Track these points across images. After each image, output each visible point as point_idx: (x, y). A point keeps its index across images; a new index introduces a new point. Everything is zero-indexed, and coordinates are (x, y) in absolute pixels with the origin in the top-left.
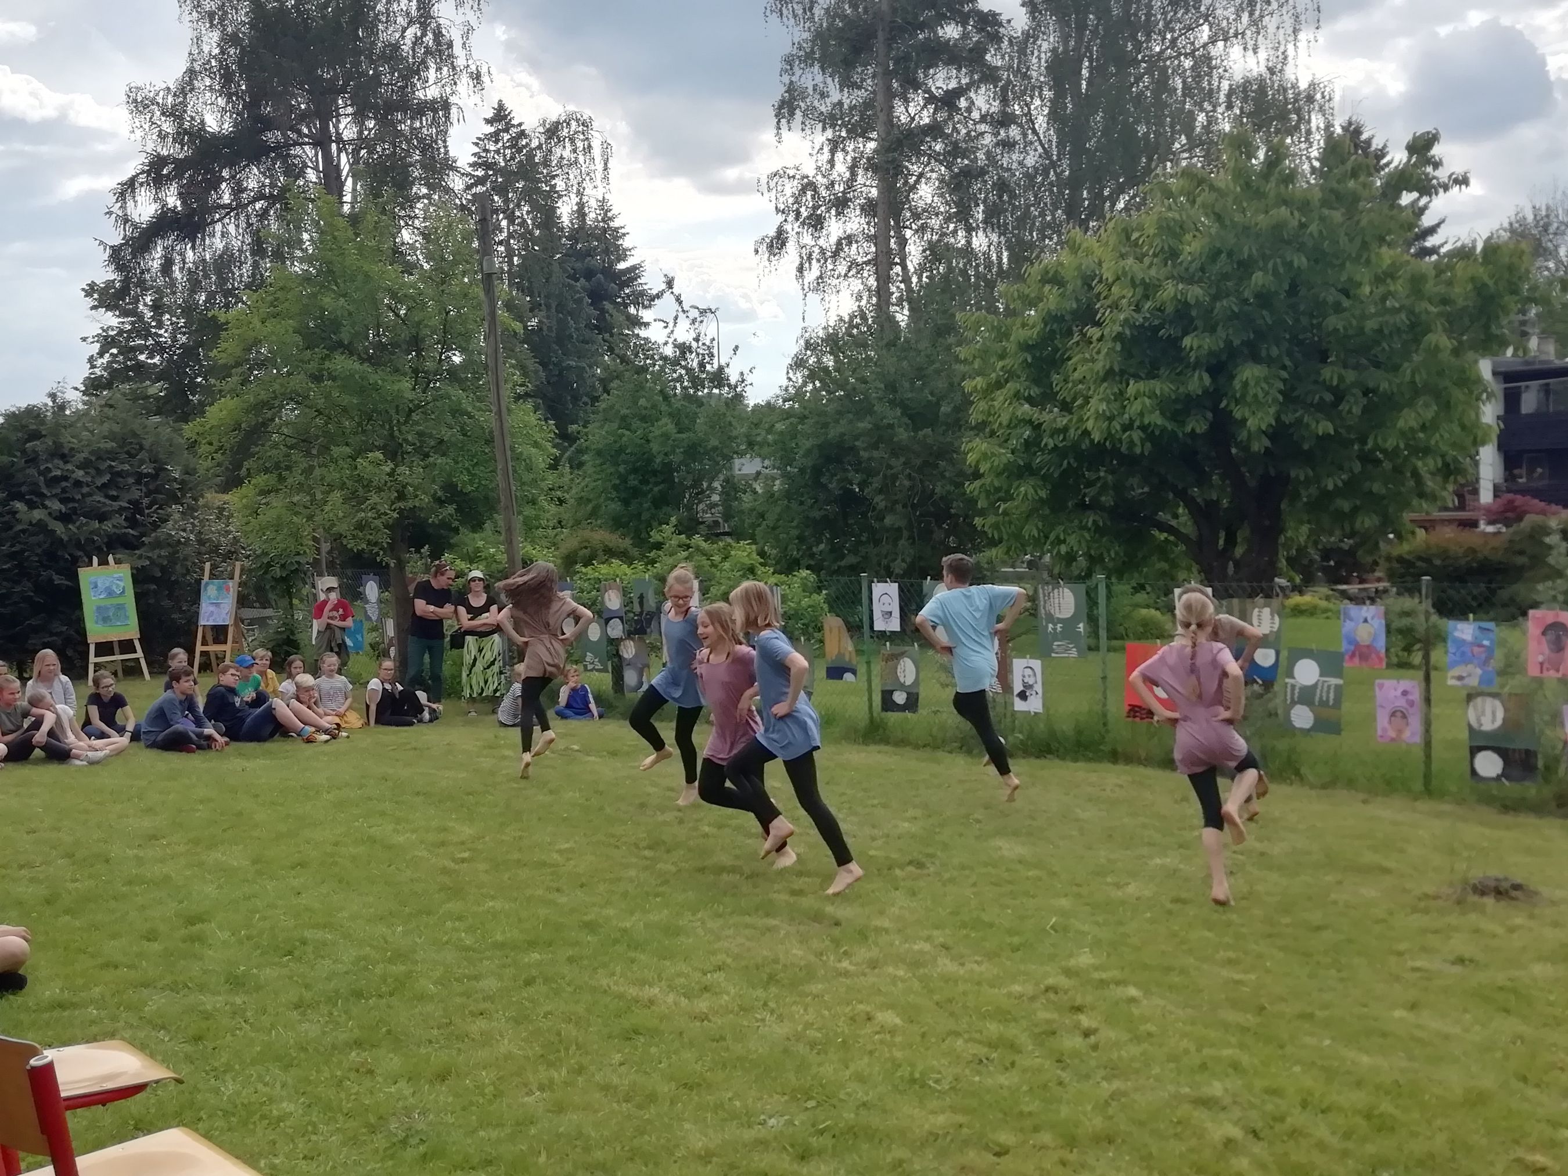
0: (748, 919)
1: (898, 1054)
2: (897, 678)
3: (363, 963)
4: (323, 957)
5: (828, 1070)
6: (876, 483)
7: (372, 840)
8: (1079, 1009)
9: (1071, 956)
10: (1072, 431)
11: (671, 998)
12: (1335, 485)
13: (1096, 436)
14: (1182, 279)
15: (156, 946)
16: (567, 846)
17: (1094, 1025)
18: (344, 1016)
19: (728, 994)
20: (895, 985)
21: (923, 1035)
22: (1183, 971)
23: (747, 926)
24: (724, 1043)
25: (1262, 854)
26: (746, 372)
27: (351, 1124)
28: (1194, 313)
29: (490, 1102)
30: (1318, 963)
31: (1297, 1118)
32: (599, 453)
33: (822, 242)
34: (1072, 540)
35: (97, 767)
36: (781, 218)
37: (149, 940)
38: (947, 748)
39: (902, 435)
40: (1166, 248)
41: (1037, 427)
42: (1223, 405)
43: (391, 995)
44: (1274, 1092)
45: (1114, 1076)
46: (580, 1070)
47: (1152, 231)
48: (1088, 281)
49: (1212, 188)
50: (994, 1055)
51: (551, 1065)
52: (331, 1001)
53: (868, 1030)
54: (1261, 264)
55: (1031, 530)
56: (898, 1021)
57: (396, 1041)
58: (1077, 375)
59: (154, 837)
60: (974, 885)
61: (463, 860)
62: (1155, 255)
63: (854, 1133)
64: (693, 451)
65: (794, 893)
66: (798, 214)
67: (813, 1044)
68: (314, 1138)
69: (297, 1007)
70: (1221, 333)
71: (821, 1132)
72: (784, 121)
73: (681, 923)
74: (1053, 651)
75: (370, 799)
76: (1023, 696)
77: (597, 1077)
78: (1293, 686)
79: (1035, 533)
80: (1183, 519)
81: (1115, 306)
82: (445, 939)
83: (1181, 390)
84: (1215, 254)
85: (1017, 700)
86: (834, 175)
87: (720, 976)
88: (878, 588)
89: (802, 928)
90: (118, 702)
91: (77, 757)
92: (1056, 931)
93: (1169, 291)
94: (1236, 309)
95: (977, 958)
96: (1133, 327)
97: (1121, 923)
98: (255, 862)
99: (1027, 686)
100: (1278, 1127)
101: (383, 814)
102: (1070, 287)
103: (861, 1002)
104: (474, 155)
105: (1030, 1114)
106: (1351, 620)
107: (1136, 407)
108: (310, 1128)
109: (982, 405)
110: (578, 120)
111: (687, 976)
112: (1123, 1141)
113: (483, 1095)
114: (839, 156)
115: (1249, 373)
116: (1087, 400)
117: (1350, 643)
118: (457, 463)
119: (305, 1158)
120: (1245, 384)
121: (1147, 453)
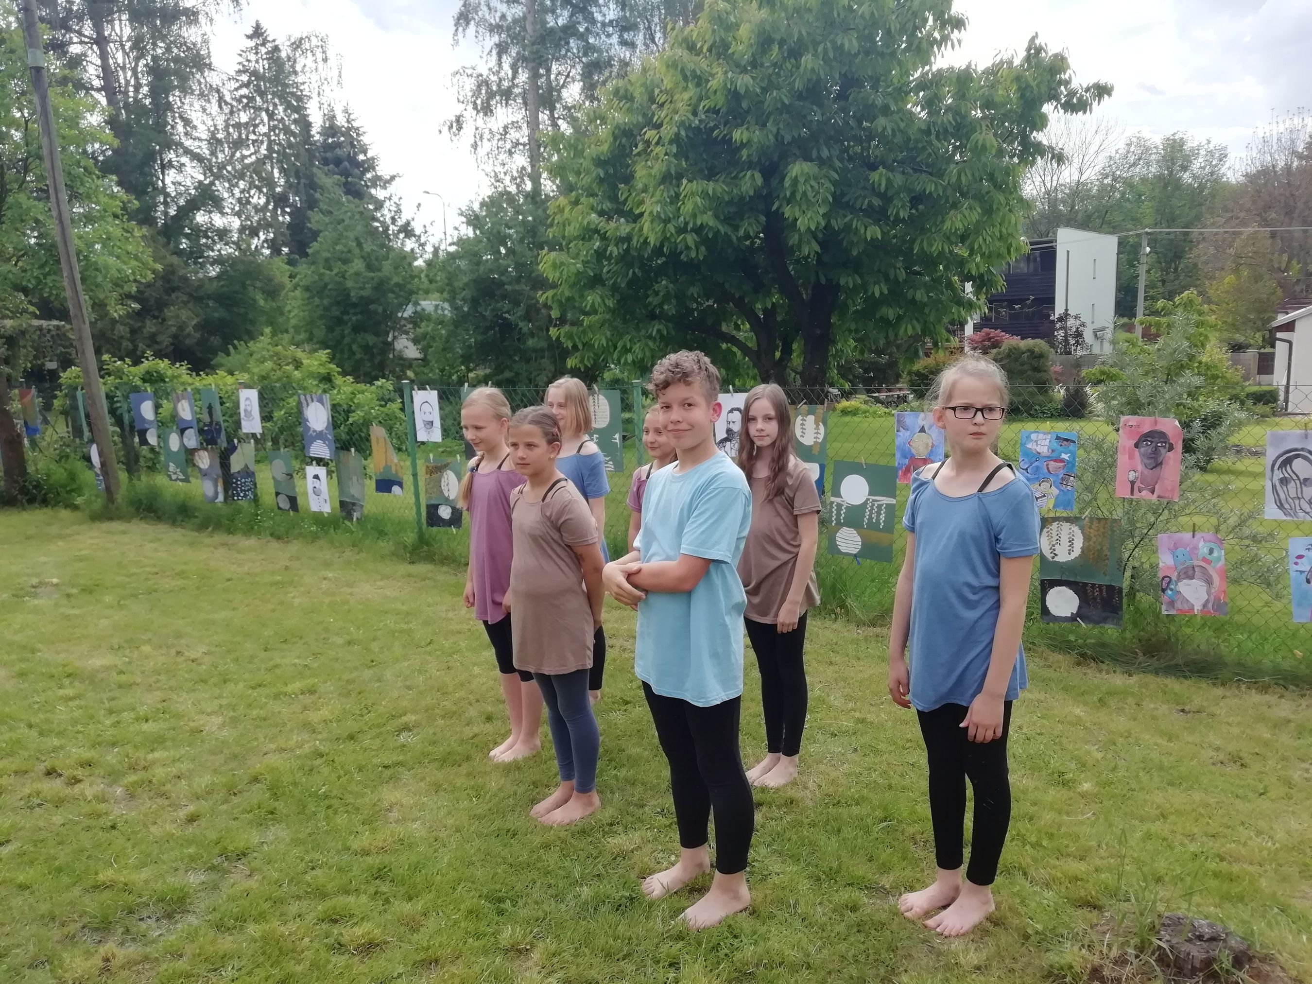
2: (442, 492)
10: (634, 242)
12: (882, 293)
13: (652, 240)
28: (744, 104)
33: (491, 126)
34: (637, 349)
36: (461, 107)
40: (718, 41)
41: (604, 237)
42: (774, 208)
58: (640, 186)
66: (475, 103)
70: (772, 127)
72: (460, 29)
78: (839, 506)
80: (745, 330)
81: (673, 110)
83: (735, 191)
84: (765, 42)
93: (719, 79)
102: (637, 102)
104: (239, 63)
106: (906, 429)
110: (317, 37)
114: (505, 57)
115: (798, 169)
117: (904, 456)
120: (795, 181)
121: (701, 258)
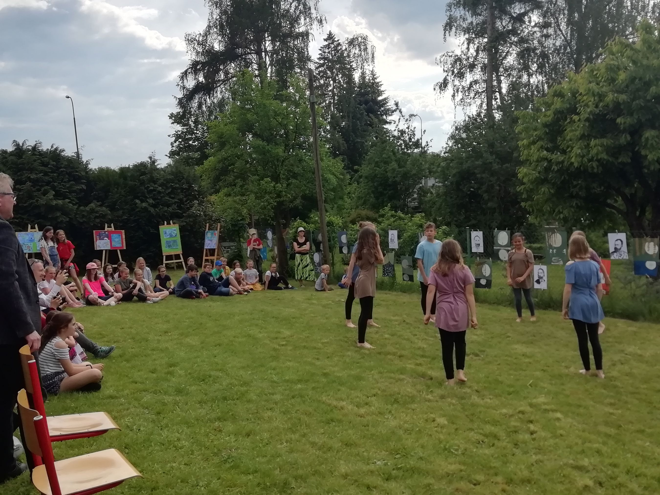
0: (392, 375)
1: (442, 437)
2: (482, 273)
3: (230, 386)
4: (216, 383)
5: (409, 442)
6: (484, 188)
7: (249, 336)
8: (531, 422)
9: (535, 398)
10: (566, 163)
11: (350, 407)
13: (576, 165)
14: (618, 92)
15: (154, 375)
16: (326, 341)
17: (536, 429)
18: (217, 407)
19: (374, 406)
20: (450, 406)
21: (456, 429)
22: (586, 408)
23: (391, 378)
24: (367, 427)
25: (640, 356)
26: (429, 141)
27: (207, 452)
28: (622, 107)
29: (264, 446)
30: (655, 407)
31: (623, 478)
32: (366, 177)
33: (463, 84)
34: (565, 212)
35: (154, 304)
36: (446, 74)
37: (153, 373)
38: (504, 304)
39: (496, 166)
40: (610, 78)
41: (550, 161)
42: (636, 149)
43: (237, 399)
44: (615, 466)
45: (540, 453)
46: (304, 435)
47: (603, 70)
48: (574, 93)
49: (632, 49)
50: (486, 440)
51: (294, 432)
52: (213, 400)
53: (433, 425)
54: (655, 83)
55: (547, 208)
56: (446, 422)
57: (234, 418)
58: (568, 138)
59: (166, 332)
60: (499, 364)
61: (283, 345)
62: (605, 81)
63: (414, 471)
64: (405, 176)
65: (417, 365)
66: (453, 72)
67: (406, 430)
68: (191, 456)
69: (200, 402)
70: (636, 116)
71: (398, 469)
72: (447, 32)
73: (363, 375)
74: (552, 261)
75: (254, 319)
76: (538, 282)
77: (310, 439)
79: (549, 209)
80: (620, 202)
81: (587, 105)
82: (266, 377)
83: (617, 143)
84: (633, 80)
85: (535, 284)
86: (469, 54)
87: (373, 399)
88: (474, 234)
89: (415, 380)
90: (168, 278)
91: (149, 300)
92: (531, 386)
93: (610, 97)
94: (643, 104)
95: (491, 397)
96: (594, 115)
97: (563, 384)
98: (202, 343)
99: (540, 278)
100: (614, 482)
101: (257, 325)
102: (566, 98)
103: (431, 413)
104: (320, 54)
105: (495, 467)
107: (594, 152)
108: (190, 452)
109: (526, 152)
110: (361, 37)
111: (360, 398)
112: (535, 483)
113: (262, 443)
114: (471, 45)
115: (649, 134)
116: (572, 148)
118: (300, 182)
119: (185, 464)
121: (600, 172)
